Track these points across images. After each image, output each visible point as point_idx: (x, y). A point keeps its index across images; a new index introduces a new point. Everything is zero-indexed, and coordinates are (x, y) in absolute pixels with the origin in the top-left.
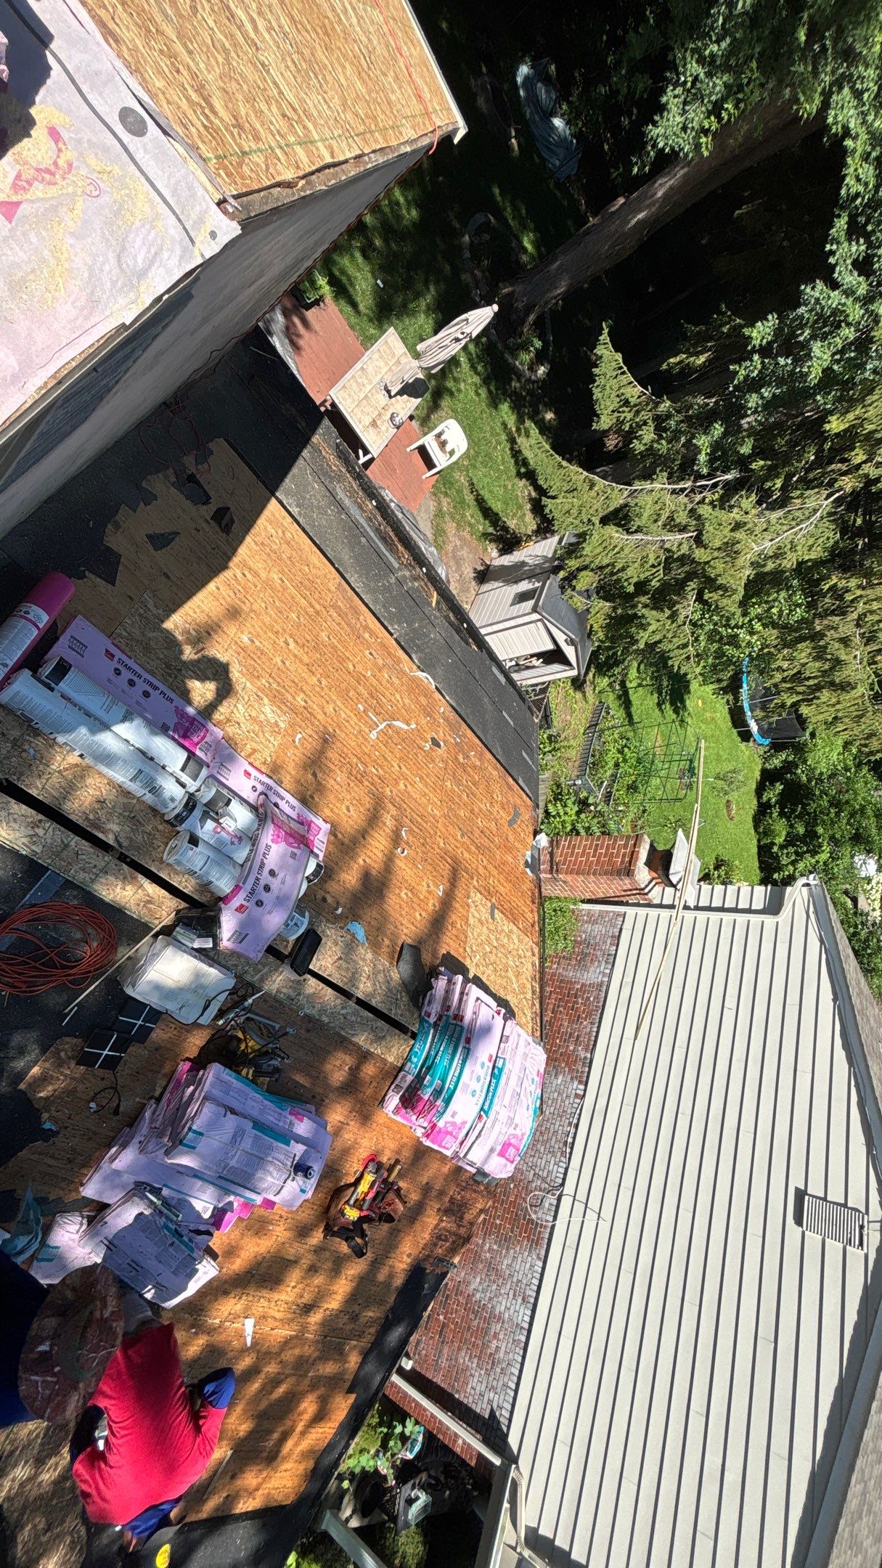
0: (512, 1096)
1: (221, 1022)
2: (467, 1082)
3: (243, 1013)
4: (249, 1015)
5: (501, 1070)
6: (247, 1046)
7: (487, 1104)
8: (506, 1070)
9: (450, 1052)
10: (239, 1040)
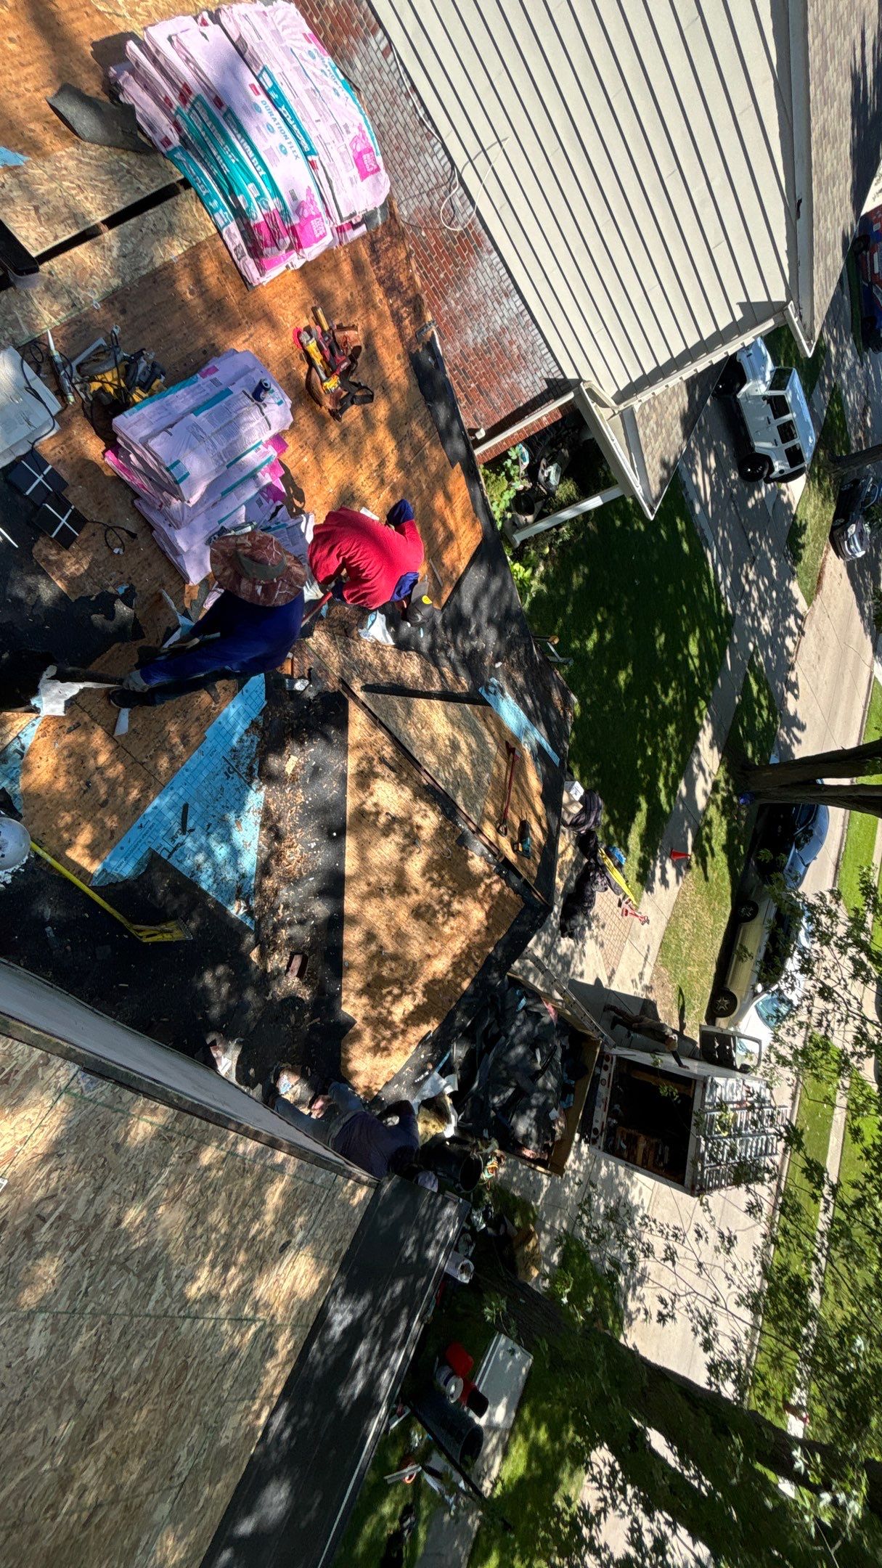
0: (312, 100)
1: (71, 398)
2: (267, 146)
3: (68, 369)
4: (74, 364)
5: (275, 87)
6: (110, 384)
7: (303, 142)
8: (278, 79)
9: (222, 142)
10: (102, 389)
